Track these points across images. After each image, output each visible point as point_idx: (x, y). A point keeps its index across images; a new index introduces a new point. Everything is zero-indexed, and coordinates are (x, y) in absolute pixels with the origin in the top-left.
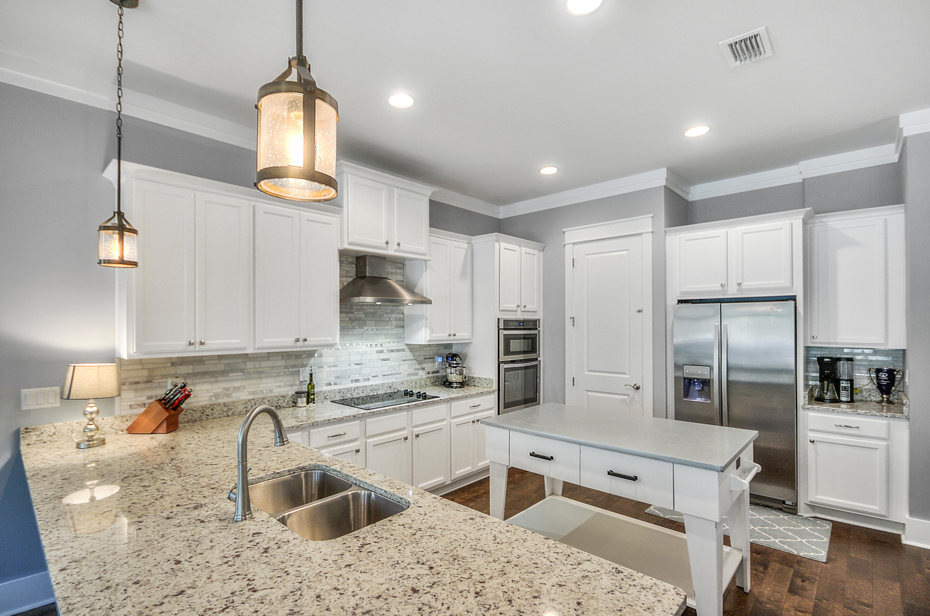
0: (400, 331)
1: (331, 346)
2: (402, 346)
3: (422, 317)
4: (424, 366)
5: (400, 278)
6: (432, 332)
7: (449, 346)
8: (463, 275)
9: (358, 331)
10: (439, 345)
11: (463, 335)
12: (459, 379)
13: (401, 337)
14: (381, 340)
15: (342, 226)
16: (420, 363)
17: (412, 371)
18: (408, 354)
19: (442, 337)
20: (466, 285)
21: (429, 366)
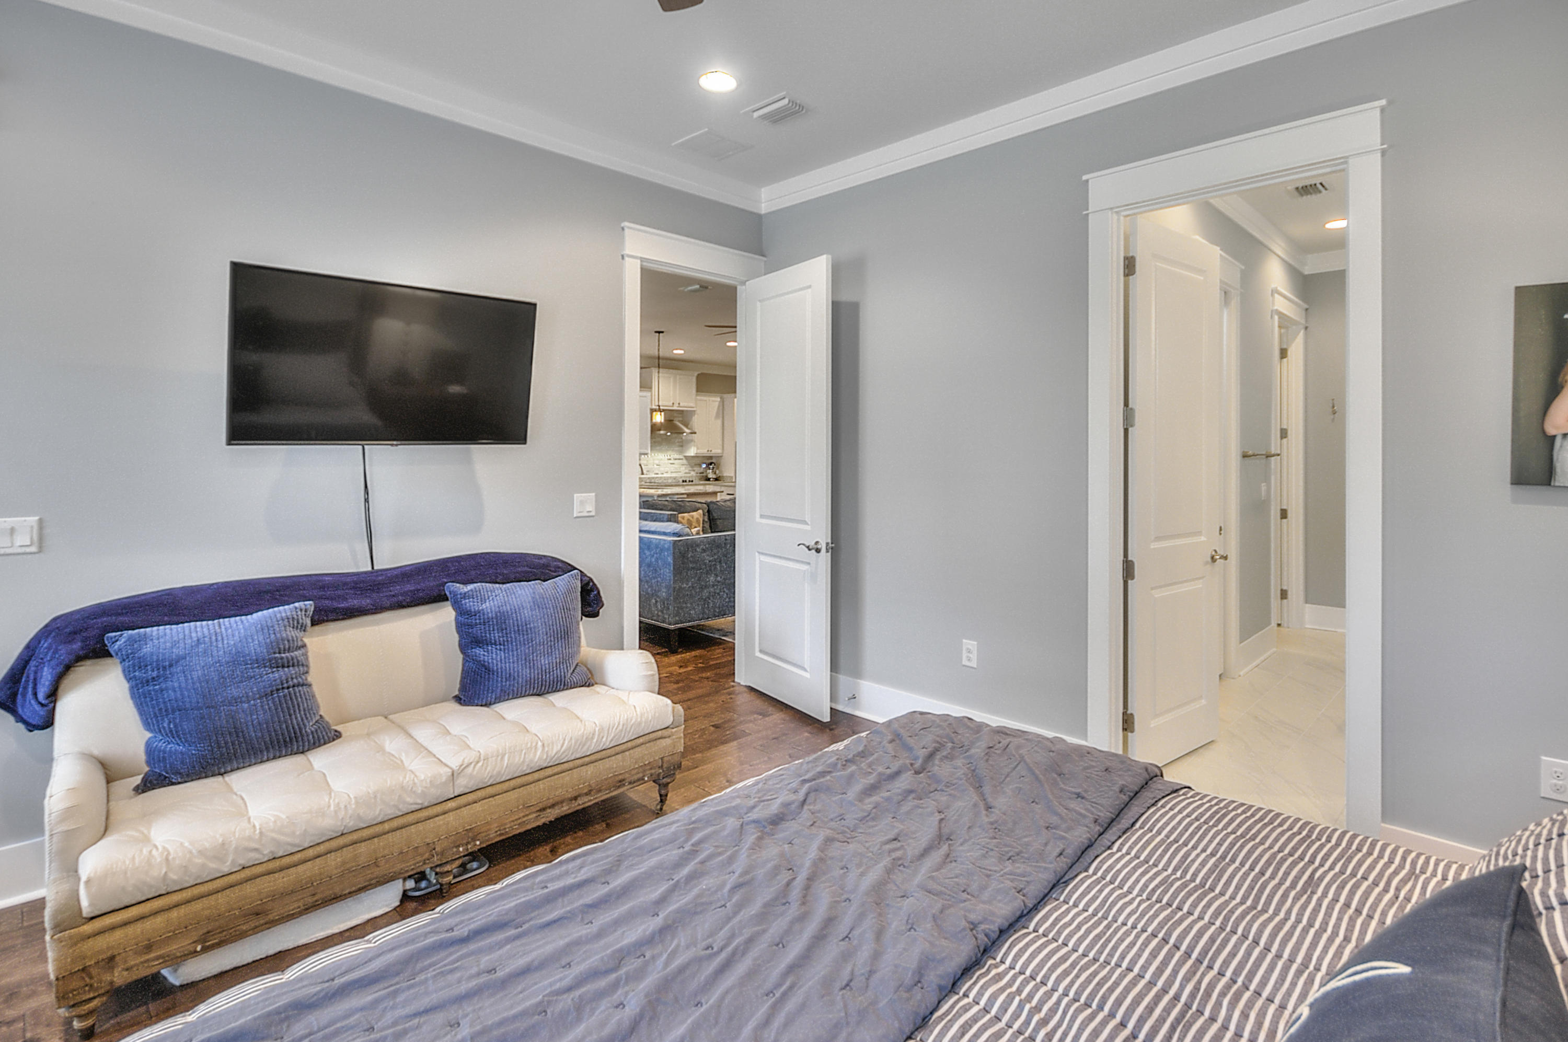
0: (680, 448)
1: (647, 454)
2: (681, 457)
3: (692, 441)
4: (695, 469)
5: (681, 419)
6: (698, 449)
7: (711, 457)
8: (717, 417)
9: (658, 448)
10: (704, 457)
11: (717, 451)
12: (714, 476)
13: (681, 452)
14: (669, 453)
15: (652, 396)
16: (692, 467)
17: (687, 471)
18: (685, 461)
19: (704, 451)
20: (719, 422)
21: (697, 469)
